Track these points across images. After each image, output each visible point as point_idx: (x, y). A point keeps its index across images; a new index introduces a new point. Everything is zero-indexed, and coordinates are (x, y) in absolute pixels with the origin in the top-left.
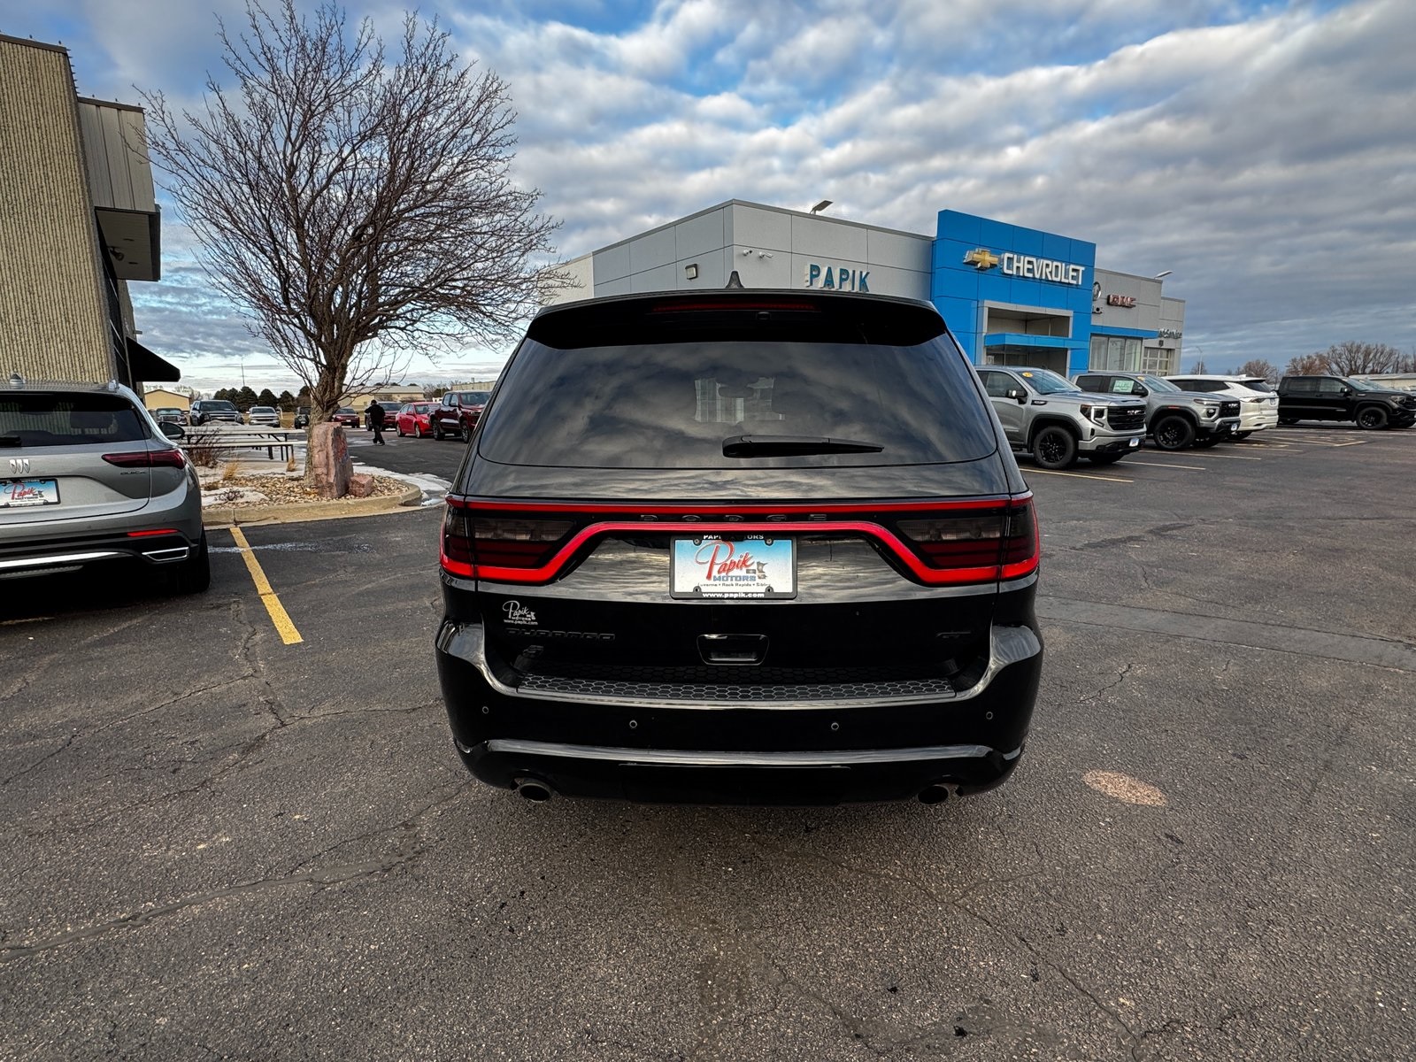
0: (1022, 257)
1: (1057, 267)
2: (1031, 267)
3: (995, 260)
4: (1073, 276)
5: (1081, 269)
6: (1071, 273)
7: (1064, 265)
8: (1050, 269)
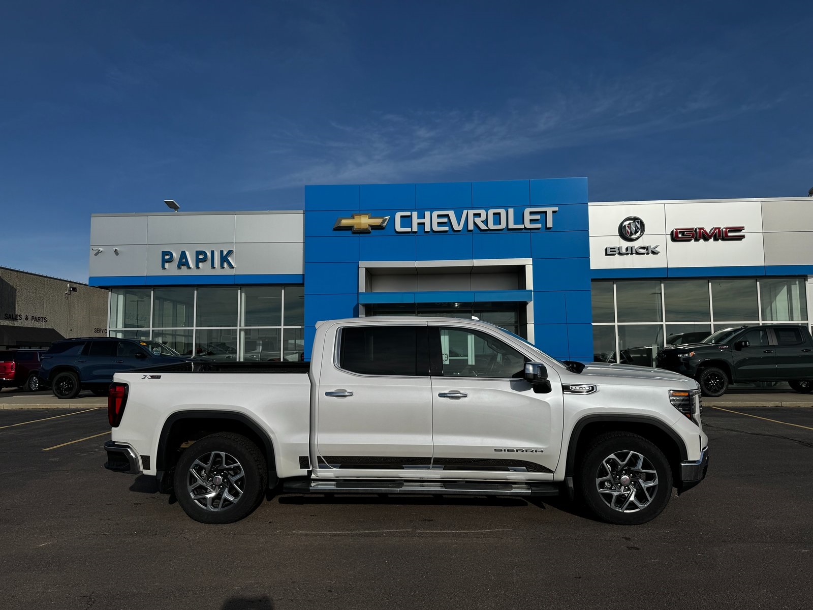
0: (427, 214)
1: (497, 215)
2: (445, 220)
3: (377, 221)
4: (531, 220)
5: (549, 210)
6: (527, 217)
7: (511, 211)
8: (483, 218)
